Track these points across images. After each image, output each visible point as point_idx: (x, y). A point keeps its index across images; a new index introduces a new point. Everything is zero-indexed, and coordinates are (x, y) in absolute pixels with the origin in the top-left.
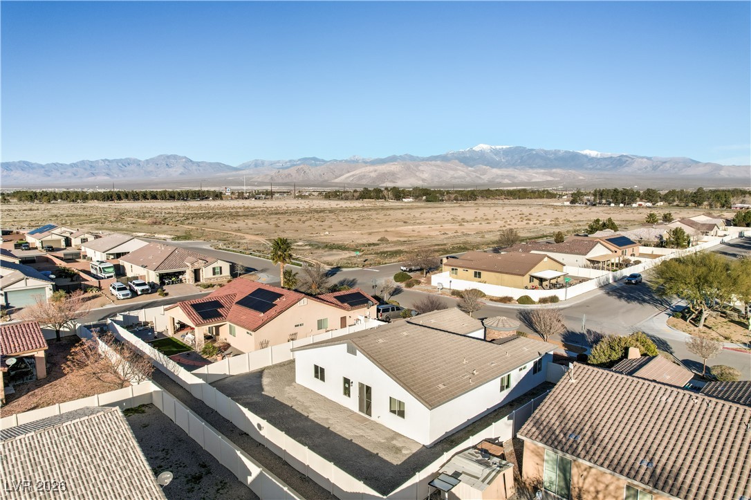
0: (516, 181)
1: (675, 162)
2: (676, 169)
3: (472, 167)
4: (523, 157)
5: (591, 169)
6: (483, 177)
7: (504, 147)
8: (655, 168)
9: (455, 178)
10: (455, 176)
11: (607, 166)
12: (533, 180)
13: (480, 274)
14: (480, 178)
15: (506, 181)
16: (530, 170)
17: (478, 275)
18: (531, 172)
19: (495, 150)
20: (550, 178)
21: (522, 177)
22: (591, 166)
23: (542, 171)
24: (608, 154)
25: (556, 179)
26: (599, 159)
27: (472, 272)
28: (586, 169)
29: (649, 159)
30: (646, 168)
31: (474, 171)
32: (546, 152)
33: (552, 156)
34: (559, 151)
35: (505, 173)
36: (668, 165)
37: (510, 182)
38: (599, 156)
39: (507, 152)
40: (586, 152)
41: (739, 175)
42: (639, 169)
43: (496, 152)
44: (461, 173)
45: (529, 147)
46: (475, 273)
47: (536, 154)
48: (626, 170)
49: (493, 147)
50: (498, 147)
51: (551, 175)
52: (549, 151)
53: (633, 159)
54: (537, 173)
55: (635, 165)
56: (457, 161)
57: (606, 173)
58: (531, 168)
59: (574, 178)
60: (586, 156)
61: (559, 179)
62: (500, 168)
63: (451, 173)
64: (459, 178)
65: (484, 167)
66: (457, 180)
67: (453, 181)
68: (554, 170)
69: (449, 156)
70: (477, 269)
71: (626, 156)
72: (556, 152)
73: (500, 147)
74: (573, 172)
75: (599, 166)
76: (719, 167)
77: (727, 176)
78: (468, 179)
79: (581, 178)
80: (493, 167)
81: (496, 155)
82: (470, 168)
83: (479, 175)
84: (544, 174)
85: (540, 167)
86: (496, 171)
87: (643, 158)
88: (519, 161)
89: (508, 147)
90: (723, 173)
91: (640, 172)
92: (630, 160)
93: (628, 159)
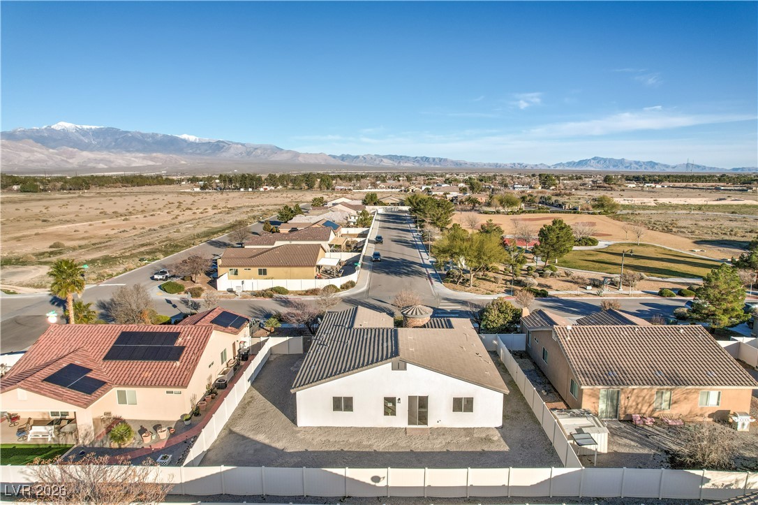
0: (112, 165)
1: (265, 149)
2: (266, 155)
3: (53, 148)
4: (117, 139)
5: (191, 154)
6: (71, 161)
7: (93, 127)
8: (249, 154)
9: (33, 161)
10: (32, 158)
11: (206, 151)
12: (134, 165)
13: (265, 271)
14: (68, 162)
15: (101, 166)
16: (128, 154)
17: (263, 272)
18: (129, 156)
19: (82, 130)
20: (151, 163)
21: (120, 161)
22: (191, 151)
23: (141, 155)
24: (206, 139)
25: (158, 164)
26: (198, 144)
27: (255, 270)
28: (187, 153)
29: (243, 145)
30: (241, 153)
31: (57, 154)
32: (143, 135)
33: (150, 140)
34: (157, 134)
35: (99, 156)
36: (259, 151)
37: (106, 167)
38: (197, 141)
39: (97, 133)
40: (185, 136)
41: (312, 161)
42: (236, 155)
43: (85, 133)
44: (38, 156)
45: (123, 129)
46: (260, 271)
47: (132, 136)
48: (224, 155)
49: (79, 126)
50: (85, 127)
51: (152, 159)
52: (146, 134)
53: (229, 145)
54: (135, 158)
55: (232, 150)
56: (31, 141)
57: (205, 157)
58: (129, 151)
59: (176, 163)
60: (184, 141)
61: (161, 164)
62: (91, 151)
63: (25, 155)
64: (39, 161)
65: (71, 149)
66: (36, 164)
67: (30, 165)
68: (154, 155)
69: (17, 133)
70: (262, 266)
71: (223, 142)
72: (154, 136)
73: (88, 127)
74: (174, 156)
75: (198, 151)
76: (297, 155)
77: (303, 162)
78: (50, 163)
79: (183, 162)
80: (82, 150)
81: (83, 136)
82: (51, 150)
83: (65, 159)
84: (144, 158)
85: (138, 151)
86: (86, 154)
87: (238, 144)
88: (113, 144)
89: (98, 127)
90: (301, 159)
91: (236, 157)
92: (227, 146)
93: (224, 144)
